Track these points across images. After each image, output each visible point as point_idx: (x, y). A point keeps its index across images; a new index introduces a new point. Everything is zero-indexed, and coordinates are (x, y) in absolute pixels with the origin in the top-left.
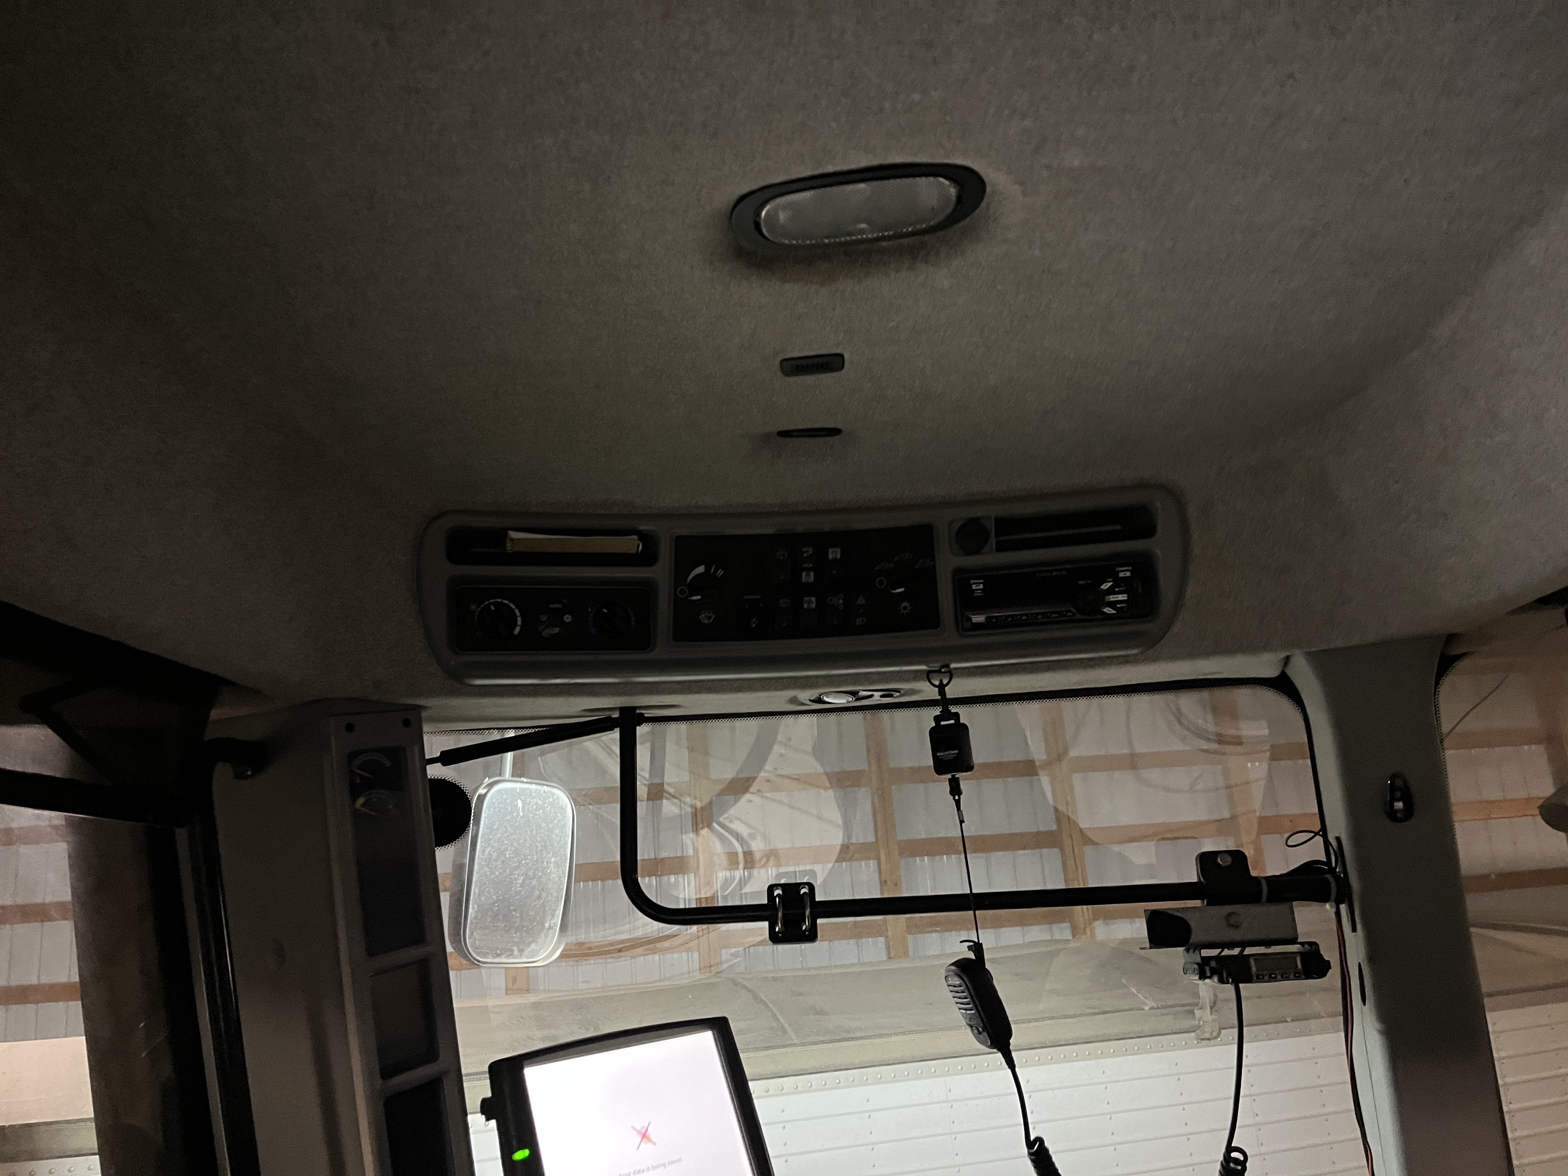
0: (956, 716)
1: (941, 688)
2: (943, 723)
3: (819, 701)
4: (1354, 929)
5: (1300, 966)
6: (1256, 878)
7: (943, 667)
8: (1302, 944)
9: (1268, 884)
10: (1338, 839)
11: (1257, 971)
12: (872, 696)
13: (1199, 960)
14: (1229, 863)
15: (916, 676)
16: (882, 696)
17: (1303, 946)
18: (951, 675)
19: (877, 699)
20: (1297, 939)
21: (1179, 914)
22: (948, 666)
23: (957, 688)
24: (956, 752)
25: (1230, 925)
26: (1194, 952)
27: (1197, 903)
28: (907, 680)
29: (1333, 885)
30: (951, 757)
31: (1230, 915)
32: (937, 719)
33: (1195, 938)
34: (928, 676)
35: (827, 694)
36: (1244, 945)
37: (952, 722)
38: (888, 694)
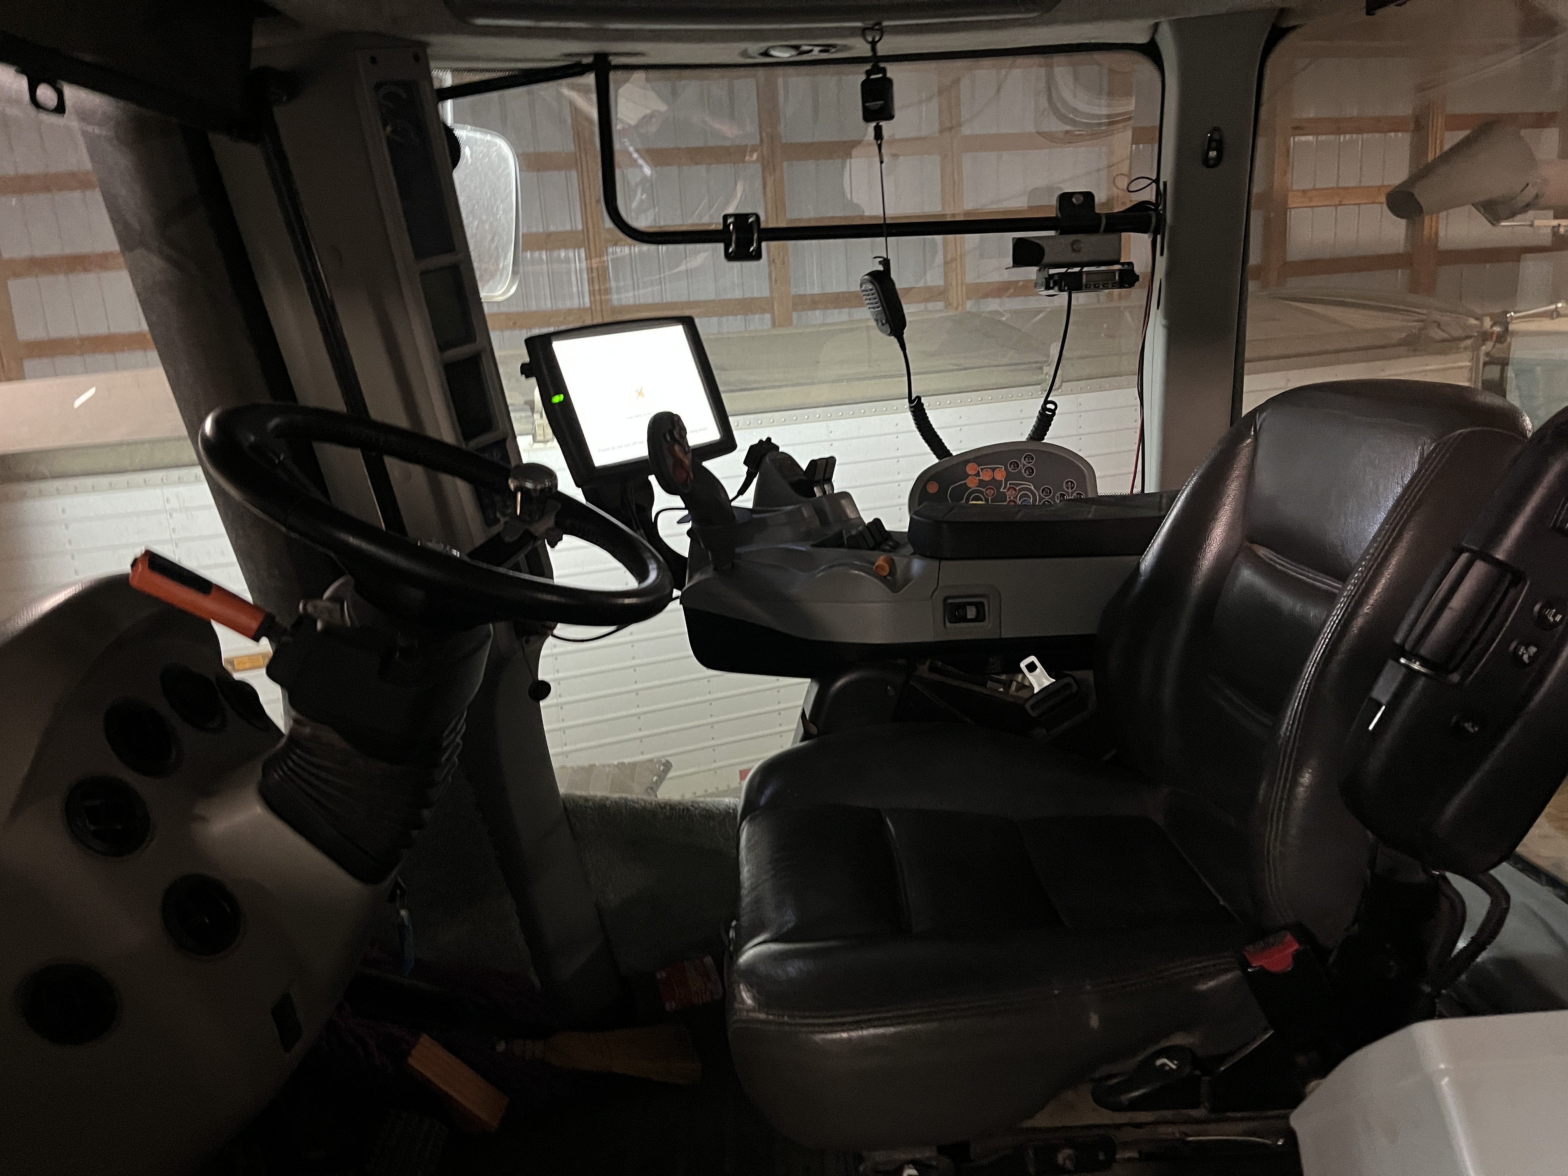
0: (884, 70)
1: (873, 44)
2: (873, 77)
3: (766, 54)
4: (1162, 254)
5: (1117, 277)
6: (1098, 214)
7: (876, 24)
8: (1123, 264)
9: (1107, 218)
10: (1165, 184)
11: (1086, 281)
12: (811, 51)
13: (1047, 276)
14: (1082, 201)
15: (853, 32)
16: (821, 51)
17: (1123, 266)
18: (882, 32)
19: (816, 54)
20: (1119, 261)
21: (1037, 241)
22: (879, 24)
23: (888, 45)
24: (882, 102)
25: (1074, 250)
26: (1045, 269)
27: (1052, 233)
28: (844, 36)
29: (1154, 220)
30: (877, 107)
31: (1073, 243)
32: (868, 73)
33: (1046, 260)
34: (863, 32)
35: (774, 47)
36: (1082, 265)
37: (880, 75)
38: (826, 49)
